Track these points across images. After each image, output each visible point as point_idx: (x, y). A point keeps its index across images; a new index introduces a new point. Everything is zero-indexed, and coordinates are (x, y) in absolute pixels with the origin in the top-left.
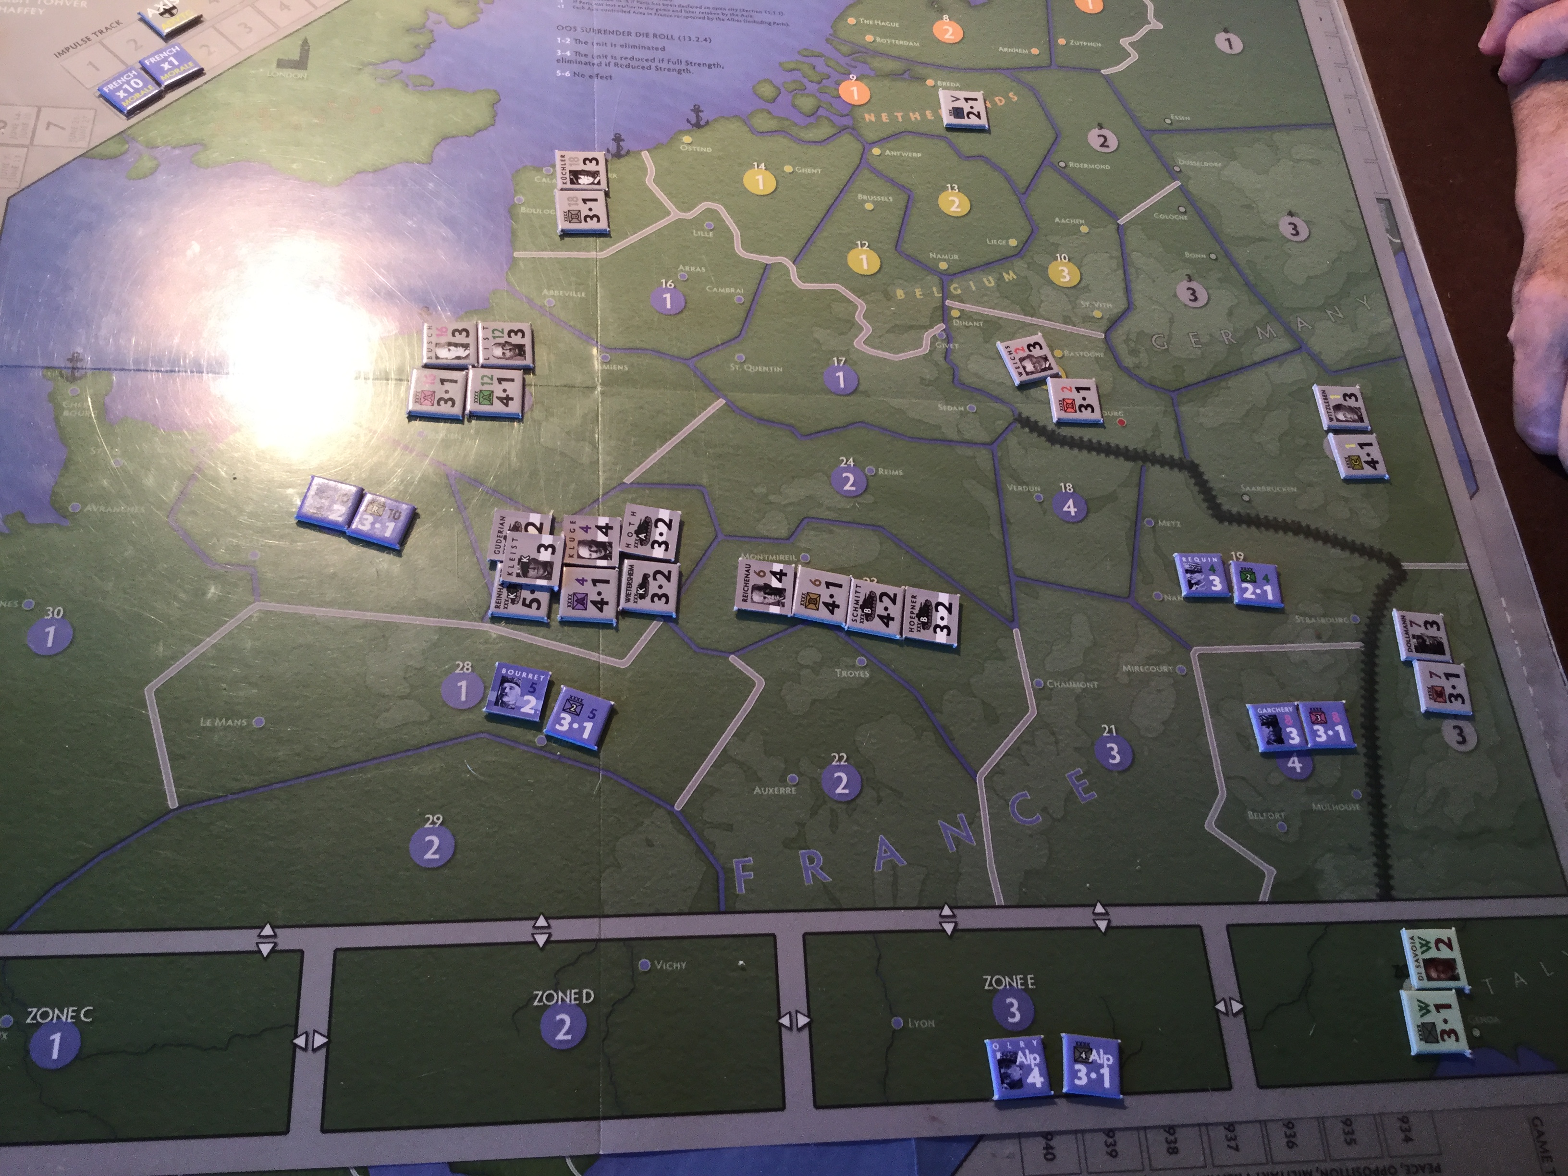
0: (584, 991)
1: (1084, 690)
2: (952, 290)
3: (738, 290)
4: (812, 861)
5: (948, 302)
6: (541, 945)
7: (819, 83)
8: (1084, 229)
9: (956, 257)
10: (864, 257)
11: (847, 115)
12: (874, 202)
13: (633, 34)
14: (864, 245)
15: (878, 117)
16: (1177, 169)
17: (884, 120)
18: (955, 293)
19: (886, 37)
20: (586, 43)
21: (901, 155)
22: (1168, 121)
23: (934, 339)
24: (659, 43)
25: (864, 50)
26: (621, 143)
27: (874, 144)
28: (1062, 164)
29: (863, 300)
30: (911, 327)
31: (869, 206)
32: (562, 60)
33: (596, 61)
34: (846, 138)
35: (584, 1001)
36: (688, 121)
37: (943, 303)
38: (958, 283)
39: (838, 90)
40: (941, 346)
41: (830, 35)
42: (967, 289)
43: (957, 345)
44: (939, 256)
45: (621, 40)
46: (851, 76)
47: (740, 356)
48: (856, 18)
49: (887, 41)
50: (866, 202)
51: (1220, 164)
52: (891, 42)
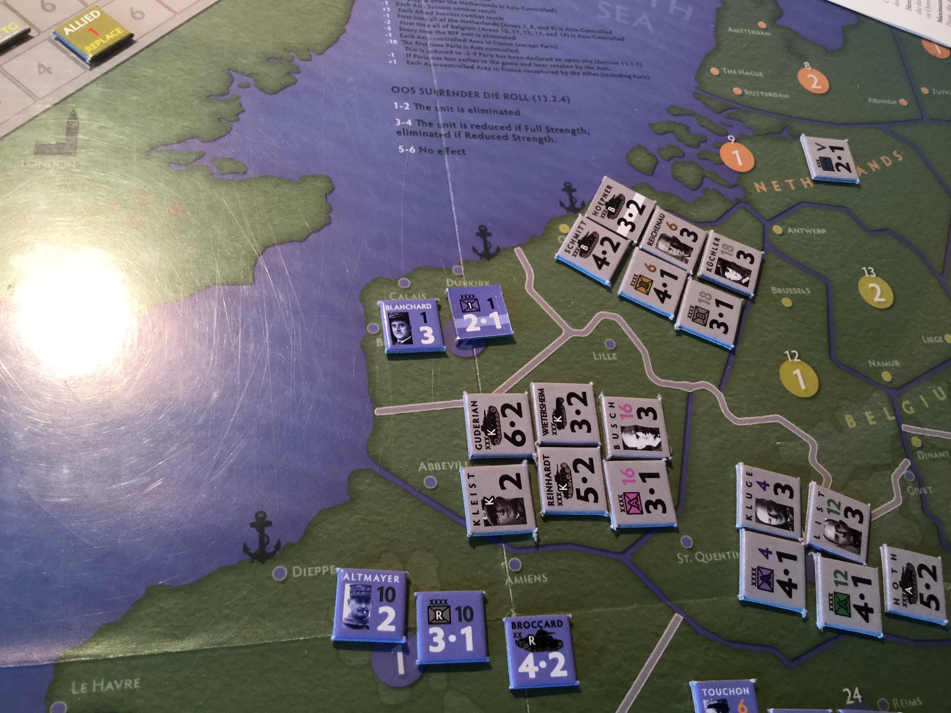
2: (905, 410)
5: (904, 427)
7: (698, 147)
9: (897, 363)
10: (797, 372)
11: (735, 186)
12: (791, 297)
13: (481, 95)
14: (793, 356)
15: (769, 185)
17: (777, 190)
18: (910, 413)
19: (754, 89)
20: (428, 108)
21: (804, 231)
23: (903, 482)
24: (511, 105)
25: (736, 106)
26: (489, 239)
27: (773, 220)
29: (812, 434)
30: (875, 468)
31: (787, 302)
32: (403, 132)
33: (443, 131)
34: (741, 215)
36: (562, 204)
37: (900, 429)
38: (908, 399)
39: (719, 155)
40: (914, 492)
41: (696, 88)
42: (918, 406)
43: (930, 488)
44: (879, 364)
45: (467, 103)
46: (729, 137)
47: (685, 539)
48: (719, 68)
49: (756, 94)
50: (782, 296)
52: (760, 95)
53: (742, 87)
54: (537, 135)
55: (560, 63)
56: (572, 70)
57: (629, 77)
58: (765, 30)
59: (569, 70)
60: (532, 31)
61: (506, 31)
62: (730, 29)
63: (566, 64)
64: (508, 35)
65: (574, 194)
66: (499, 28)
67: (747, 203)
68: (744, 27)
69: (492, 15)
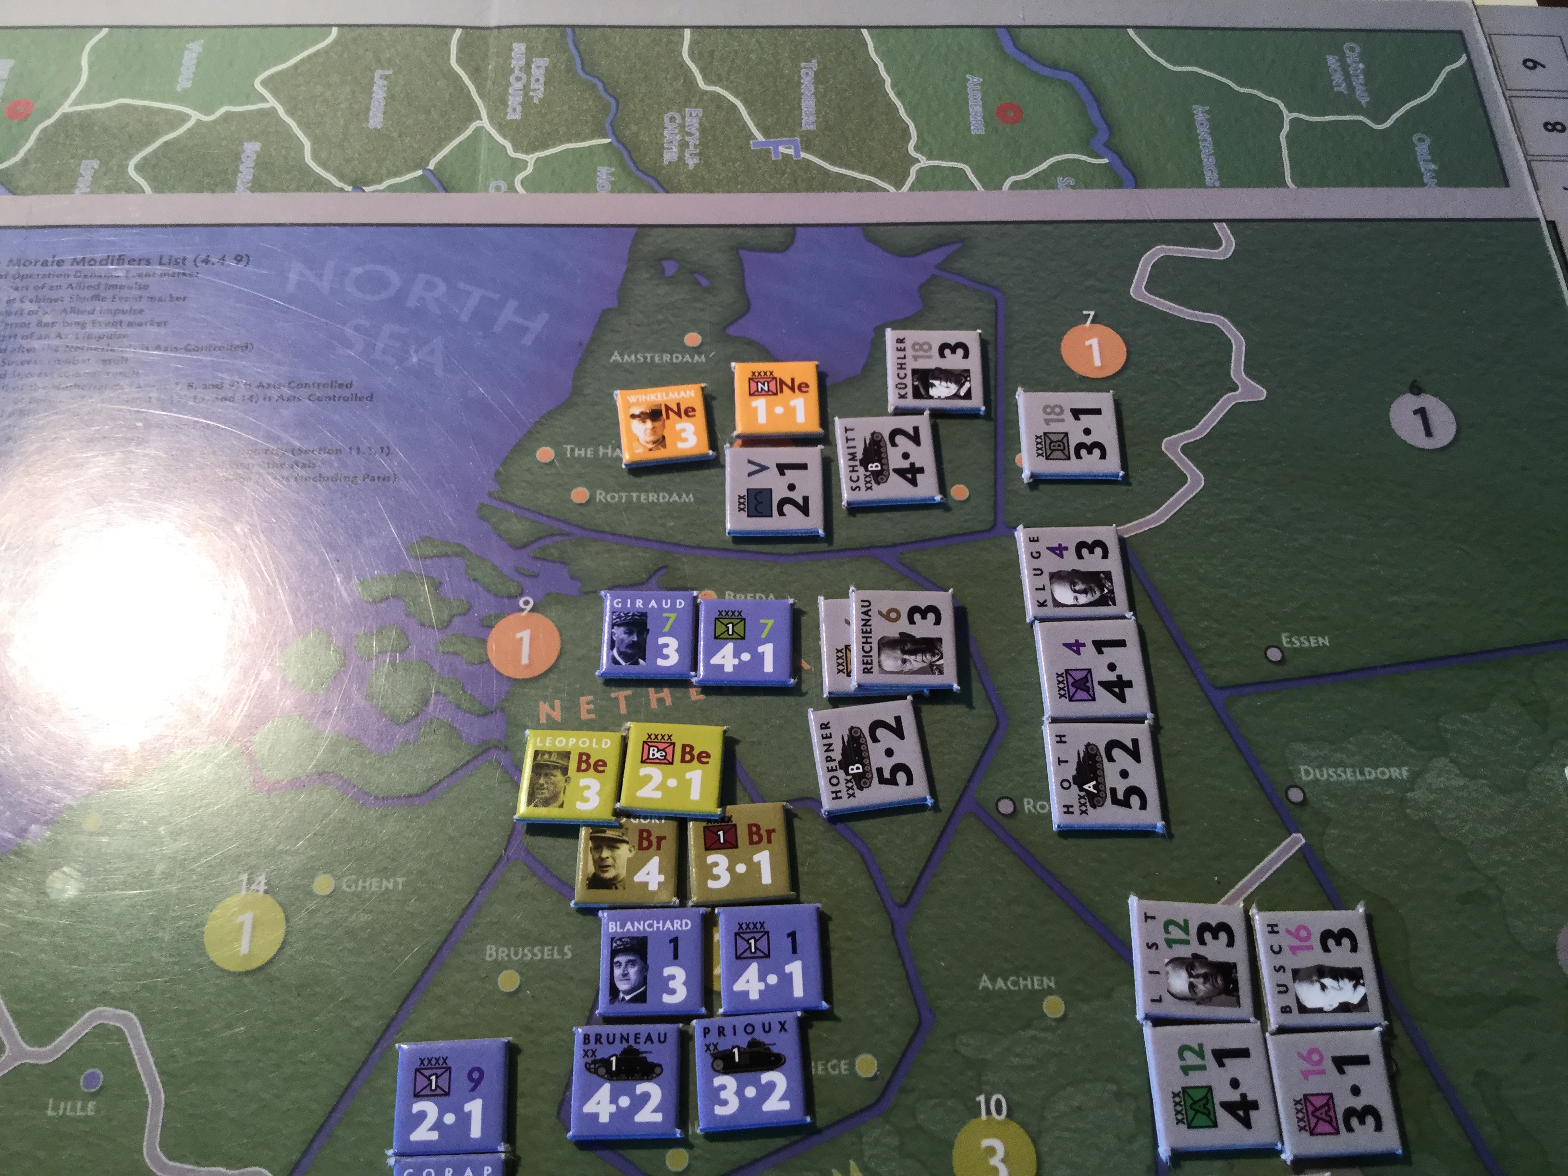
7: (446, 626)
8: (1054, 1007)
12: (523, 968)
15: (571, 707)
16: (1296, 795)
17: (585, 716)
19: (620, 488)
22: (1274, 654)
25: (567, 528)
28: (1006, 807)
31: (508, 982)
34: (482, 778)
39: (485, 643)
41: (490, 495)
46: (520, 603)
48: (557, 446)
49: (620, 498)
50: (503, 966)
51: (1405, 772)
52: (629, 499)
53: (592, 487)
57: (354, 480)
58: (697, 350)
62: (616, 357)
67: (506, 750)
68: (651, 349)
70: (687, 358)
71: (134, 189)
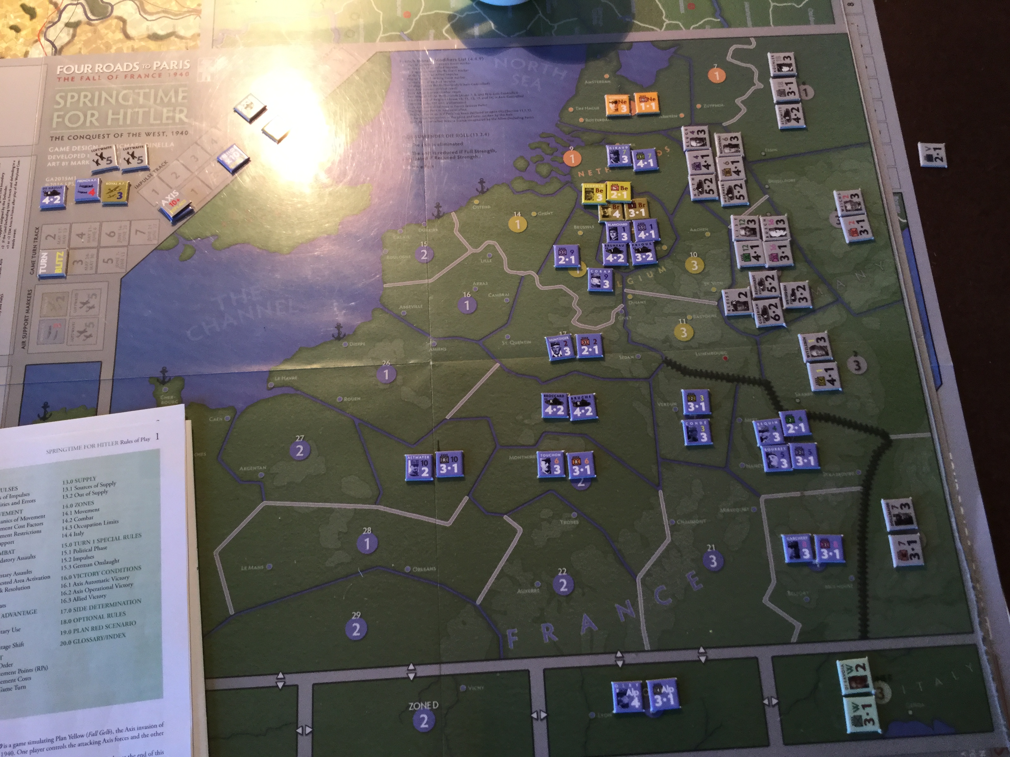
0: (434, 702)
1: (698, 525)
2: (629, 282)
3: (506, 295)
4: (548, 629)
5: (626, 290)
6: (411, 679)
7: (552, 154)
8: (708, 234)
11: (568, 174)
12: (583, 230)
15: (586, 173)
16: (767, 186)
17: (590, 175)
18: (631, 283)
19: (591, 118)
22: (763, 154)
23: (617, 314)
25: (579, 129)
26: (440, 209)
29: (577, 294)
30: (604, 308)
31: (580, 233)
34: (567, 190)
35: (434, 708)
36: (477, 190)
37: (623, 290)
38: (632, 277)
39: (562, 158)
40: (621, 318)
41: (558, 121)
42: (637, 280)
43: (630, 318)
46: (570, 148)
47: (507, 336)
48: (573, 107)
49: (592, 120)
50: (578, 230)
51: (794, 180)
52: (594, 121)
53: (584, 117)
54: (470, 155)
55: (487, 114)
56: (492, 117)
57: (523, 118)
58: (608, 80)
59: (491, 118)
60: (475, 97)
61: (462, 99)
62: (586, 82)
63: (491, 114)
64: (462, 101)
65: (484, 184)
66: (458, 98)
67: (572, 183)
68: (595, 80)
69: (455, 90)
70: (606, 82)
71: (446, 38)
